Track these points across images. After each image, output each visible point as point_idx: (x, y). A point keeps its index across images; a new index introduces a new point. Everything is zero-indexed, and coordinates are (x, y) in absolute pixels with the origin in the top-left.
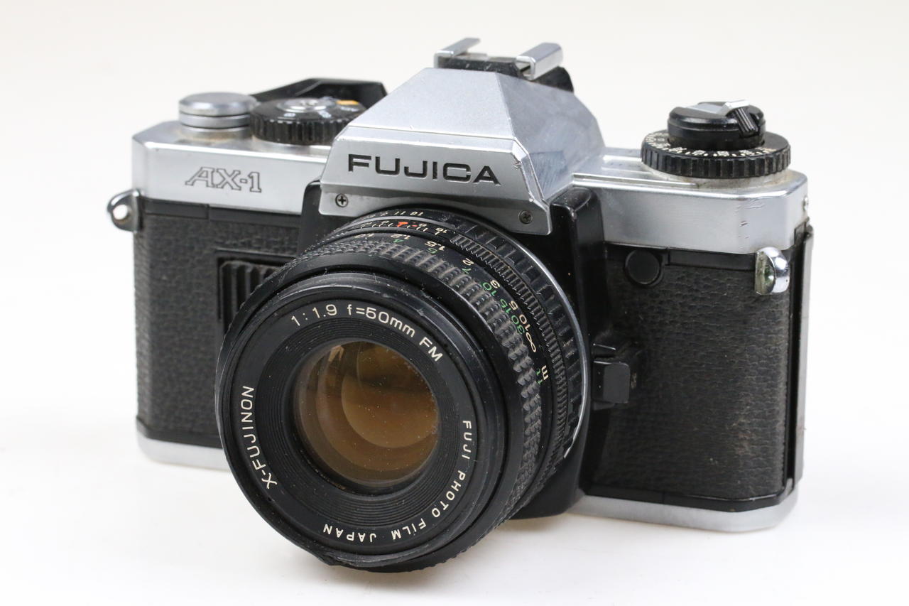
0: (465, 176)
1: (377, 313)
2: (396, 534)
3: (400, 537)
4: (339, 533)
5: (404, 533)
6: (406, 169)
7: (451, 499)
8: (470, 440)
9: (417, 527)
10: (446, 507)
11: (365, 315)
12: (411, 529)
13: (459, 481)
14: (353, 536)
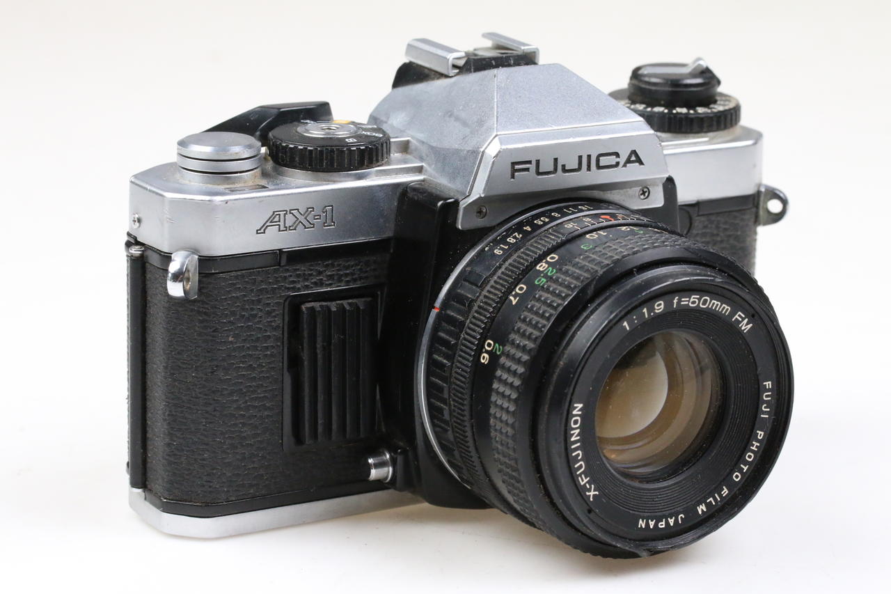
0: (614, 163)
1: (699, 300)
2: (702, 508)
3: (705, 510)
4: (652, 524)
5: (709, 505)
6: (564, 166)
7: (750, 460)
8: (770, 399)
9: (720, 496)
10: (745, 469)
11: (688, 304)
12: (715, 499)
13: (758, 441)
14: (663, 523)
